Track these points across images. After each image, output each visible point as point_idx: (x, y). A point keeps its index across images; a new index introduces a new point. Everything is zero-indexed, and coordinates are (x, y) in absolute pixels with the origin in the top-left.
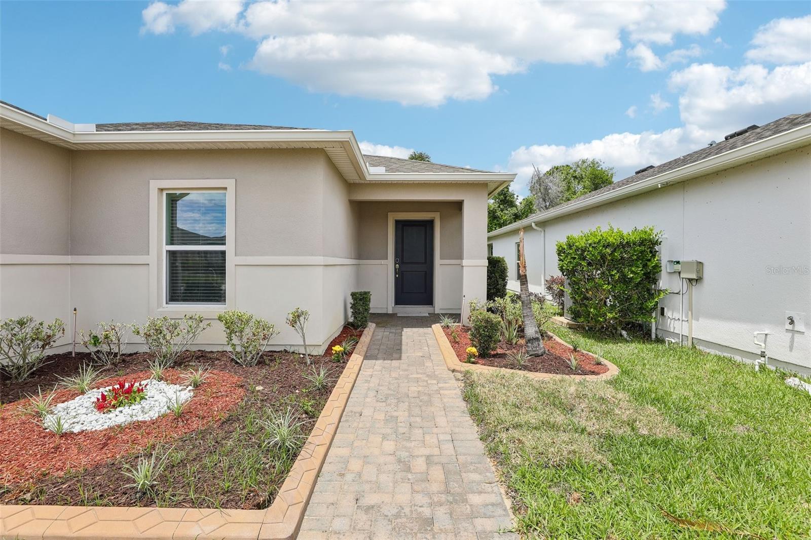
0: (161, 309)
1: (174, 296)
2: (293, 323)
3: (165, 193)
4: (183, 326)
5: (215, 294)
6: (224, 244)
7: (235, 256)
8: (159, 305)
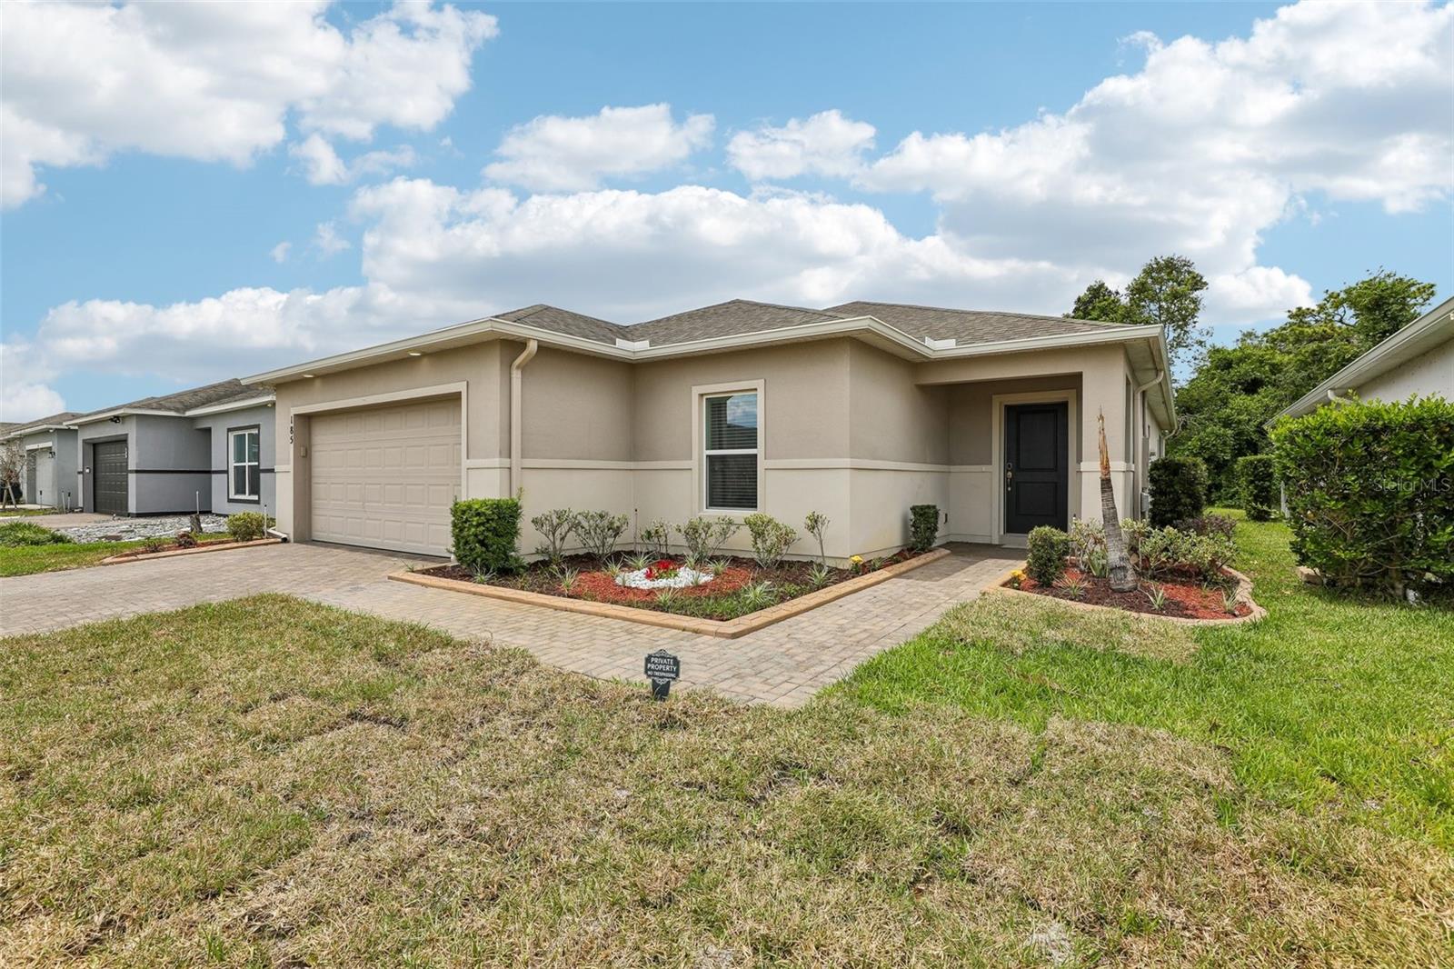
0: (701, 514)
1: (713, 502)
2: (812, 528)
3: (705, 397)
4: (716, 529)
5: (749, 500)
6: (756, 447)
7: (765, 459)
8: (700, 510)
